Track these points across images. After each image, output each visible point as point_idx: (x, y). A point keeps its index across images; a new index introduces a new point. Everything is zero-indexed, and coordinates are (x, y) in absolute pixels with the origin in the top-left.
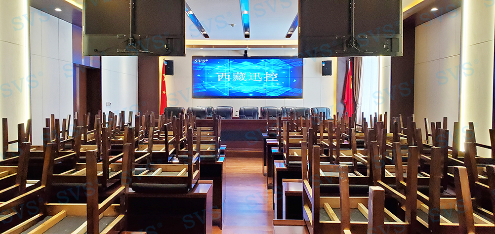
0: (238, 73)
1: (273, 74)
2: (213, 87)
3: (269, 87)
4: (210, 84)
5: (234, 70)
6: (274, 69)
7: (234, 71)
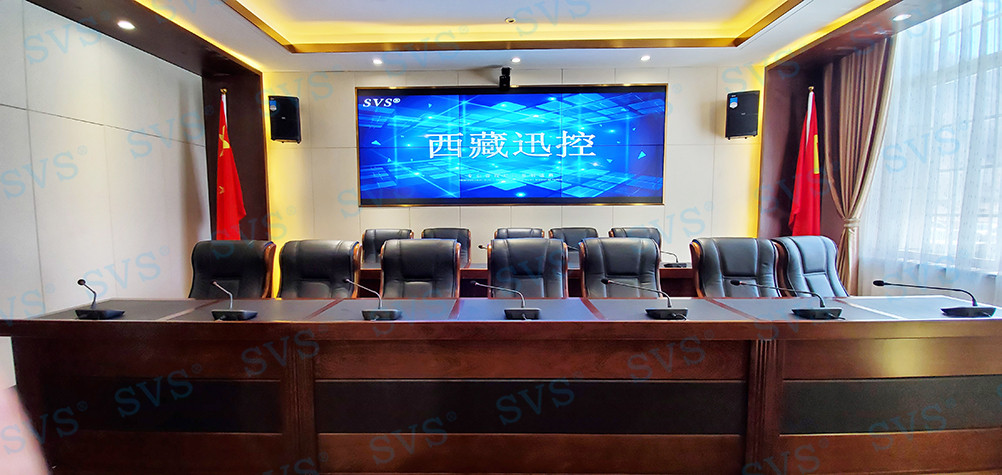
0: (484, 134)
1: (583, 135)
2: (417, 174)
3: (570, 172)
4: (407, 166)
5: (473, 125)
6: (584, 122)
7: (473, 129)
